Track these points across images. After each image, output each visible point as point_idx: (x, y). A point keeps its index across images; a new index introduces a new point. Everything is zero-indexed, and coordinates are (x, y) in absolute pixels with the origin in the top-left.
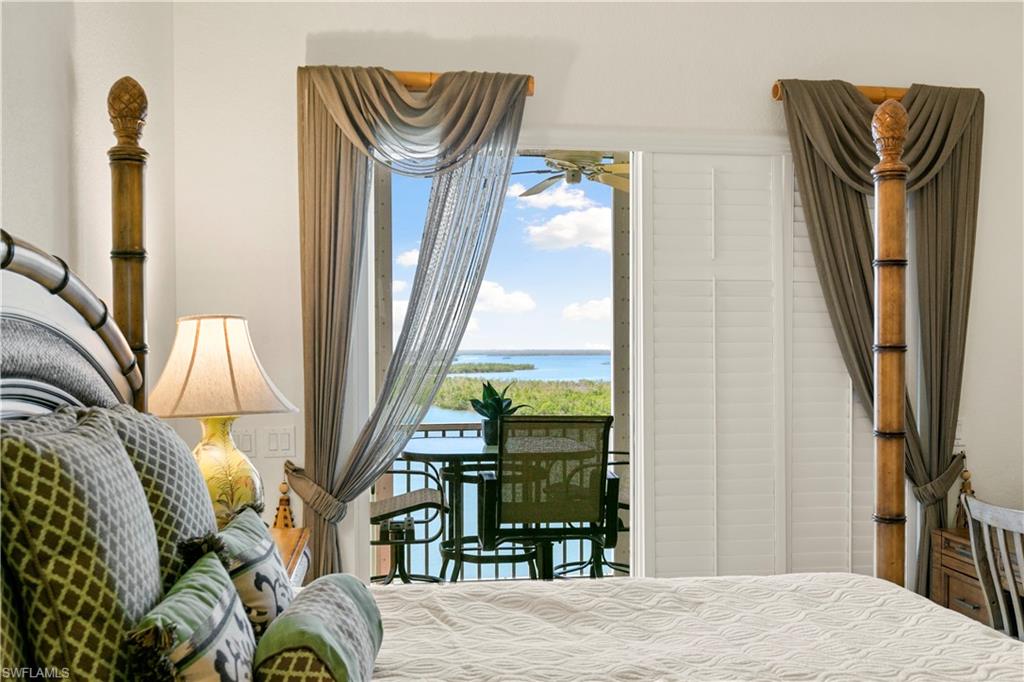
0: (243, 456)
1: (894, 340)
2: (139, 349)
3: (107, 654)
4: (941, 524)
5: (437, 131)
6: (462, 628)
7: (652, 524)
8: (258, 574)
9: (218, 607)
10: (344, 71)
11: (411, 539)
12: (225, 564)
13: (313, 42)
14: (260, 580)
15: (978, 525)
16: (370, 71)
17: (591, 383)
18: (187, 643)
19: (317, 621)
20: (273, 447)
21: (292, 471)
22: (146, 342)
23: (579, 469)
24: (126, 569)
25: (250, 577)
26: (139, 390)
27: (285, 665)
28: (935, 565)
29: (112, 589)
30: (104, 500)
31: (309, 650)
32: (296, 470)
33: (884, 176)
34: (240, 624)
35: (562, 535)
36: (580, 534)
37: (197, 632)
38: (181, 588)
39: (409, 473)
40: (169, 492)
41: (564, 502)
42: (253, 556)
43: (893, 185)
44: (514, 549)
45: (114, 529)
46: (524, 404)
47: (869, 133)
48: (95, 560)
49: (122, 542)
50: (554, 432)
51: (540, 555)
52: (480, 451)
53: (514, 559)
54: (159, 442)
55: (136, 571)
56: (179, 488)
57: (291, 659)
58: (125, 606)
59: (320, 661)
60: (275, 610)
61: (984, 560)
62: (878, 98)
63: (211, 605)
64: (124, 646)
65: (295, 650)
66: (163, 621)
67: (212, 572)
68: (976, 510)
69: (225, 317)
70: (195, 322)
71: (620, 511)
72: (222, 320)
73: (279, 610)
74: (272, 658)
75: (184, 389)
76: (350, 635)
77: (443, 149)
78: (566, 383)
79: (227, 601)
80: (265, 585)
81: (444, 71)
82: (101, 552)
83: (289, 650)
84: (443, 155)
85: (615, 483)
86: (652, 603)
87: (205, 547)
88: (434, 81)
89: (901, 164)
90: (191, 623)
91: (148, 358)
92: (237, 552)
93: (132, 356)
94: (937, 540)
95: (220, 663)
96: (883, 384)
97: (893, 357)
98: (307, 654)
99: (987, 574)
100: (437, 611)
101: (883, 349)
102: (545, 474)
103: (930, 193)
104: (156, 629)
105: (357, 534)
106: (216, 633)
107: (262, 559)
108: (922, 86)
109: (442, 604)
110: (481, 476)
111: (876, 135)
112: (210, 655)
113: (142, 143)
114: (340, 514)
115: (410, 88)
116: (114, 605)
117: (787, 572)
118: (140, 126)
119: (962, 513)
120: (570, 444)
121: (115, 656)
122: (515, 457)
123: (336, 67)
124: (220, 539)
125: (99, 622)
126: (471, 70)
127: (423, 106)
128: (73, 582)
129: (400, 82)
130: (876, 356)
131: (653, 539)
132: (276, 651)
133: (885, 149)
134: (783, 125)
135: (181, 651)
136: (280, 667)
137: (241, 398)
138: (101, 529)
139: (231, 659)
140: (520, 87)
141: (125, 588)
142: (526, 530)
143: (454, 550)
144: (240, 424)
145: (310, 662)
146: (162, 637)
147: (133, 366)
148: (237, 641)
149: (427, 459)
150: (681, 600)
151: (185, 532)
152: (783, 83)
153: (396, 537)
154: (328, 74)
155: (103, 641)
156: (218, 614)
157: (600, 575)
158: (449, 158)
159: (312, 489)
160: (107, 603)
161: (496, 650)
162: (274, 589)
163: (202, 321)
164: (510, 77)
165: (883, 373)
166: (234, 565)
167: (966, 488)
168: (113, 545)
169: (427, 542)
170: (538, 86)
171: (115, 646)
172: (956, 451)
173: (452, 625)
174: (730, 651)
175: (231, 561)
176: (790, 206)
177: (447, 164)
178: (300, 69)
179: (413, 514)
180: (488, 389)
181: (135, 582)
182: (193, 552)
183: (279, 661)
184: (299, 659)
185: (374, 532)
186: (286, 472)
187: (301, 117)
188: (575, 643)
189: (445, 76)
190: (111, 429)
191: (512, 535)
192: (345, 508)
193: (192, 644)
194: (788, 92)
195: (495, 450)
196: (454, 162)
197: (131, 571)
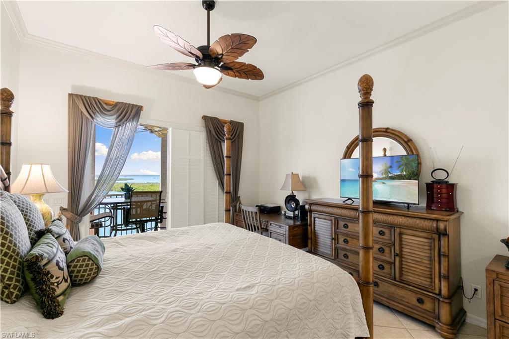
0: (47, 206)
1: (228, 173)
2: (8, 173)
3: (14, 267)
4: (236, 211)
5: (115, 117)
6: (126, 246)
7: (173, 216)
8: (64, 238)
9: (54, 248)
10: (85, 97)
11: (101, 226)
12: (54, 236)
13: (73, 87)
14: (64, 240)
15: (243, 210)
16: (93, 98)
17: (150, 183)
18: (46, 259)
19: (87, 248)
20: (56, 202)
21: (62, 209)
22: (11, 171)
23: (151, 205)
24: (20, 240)
25: (61, 239)
26: (8, 187)
27: (78, 261)
28: (235, 220)
29: (16, 247)
30: (12, 219)
31: (87, 256)
32: (64, 209)
33: (227, 139)
34: (61, 252)
35: (147, 221)
36: (151, 221)
37: (49, 256)
38: (40, 244)
39: (105, 208)
40: (30, 217)
41: (148, 213)
42: (62, 233)
43: (229, 141)
44: (132, 226)
45: (16, 228)
46: (136, 188)
47: (224, 130)
48: (9, 238)
49: (19, 232)
50: (149, 195)
51: (141, 227)
52: (123, 201)
53: (132, 229)
54: (25, 202)
55: (24, 240)
56: (33, 215)
57: (80, 260)
58: (20, 251)
59: (90, 259)
60: (69, 248)
61: (244, 218)
62: (225, 122)
63: (52, 248)
64: (20, 263)
65: (82, 257)
66: (38, 254)
67: (49, 239)
68: (243, 207)
69: (42, 164)
70: (30, 165)
71: (164, 214)
72: (40, 165)
73: (71, 248)
74: (74, 260)
75: (25, 186)
76: (97, 251)
77: (116, 121)
78: (143, 183)
79: (57, 246)
80: (66, 241)
81: (117, 101)
82: (11, 235)
83: (80, 257)
84: (117, 123)
85: (162, 207)
86: (177, 233)
87: (46, 232)
88: (114, 103)
89: (230, 137)
90: (47, 253)
91: (11, 176)
92: (57, 232)
93: (6, 176)
94: (235, 214)
95: (57, 264)
96: (226, 182)
97: (228, 176)
98: (86, 257)
99: (245, 220)
100: (118, 243)
101: (226, 175)
102: (142, 206)
103: (234, 143)
104: (37, 256)
105: (85, 227)
106: (55, 255)
107: (64, 234)
108: (233, 121)
109: (119, 241)
110: (124, 208)
111: (225, 130)
112: (54, 261)
113: (11, 109)
114: (80, 221)
115: (106, 104)
116: (16, 251)
117: (205, 224)
118: (11, 104)
119: (240, 208)
120: (149, 198)
121: (17, 267)
122: (135, 202)
123: (82, 95)
124: (51, 229)
125: (11, 257)
126: (125, 102)
127: (111, 109)
128: (9, 243)
129: (103, 102)
130: (225, 176)
131: (173, 220)
132: (75, 258)
133: (227, 133)
134: (204, 125)
135: (45, 261)
136: (76, 262)
137: (48, 188)
138: (11, 228)
139: (61, 262)
140: (139, 109)
141: (20, 246)
142: (136, 221)
143: (114, 228)
144: (45, 196)
145: (87, 259)
146: (38, 258)
147: (6, 179)
148: (61, 257)
149: (106, 204)
150: (183, 232)
151: (36, 228)
152: (204, 116)
153: (96, 226)
154: (80, 97)
155: (12, 262)
156: (55, 250)
157: (157, 230)
158: (118, 124)
159: (70, 214)
160: (14, 251)
161: (138, 250)
162: (69, 242)
163: (33, 165)
164: (137, 105)
165: (226, 180)
166: (56, 236)
167: (240, 203)
168: (16, 233)
169: (105, 227)
170: (144, 109)
171: (17, 264)
172: (238, 196)
173: (123, 246)
174: (197, 242)
175: (55, 235)
176: (205, 143)
177: (118, 125)
178: (69, 94)
179: (100, 220)
180: (126, 185)
181: (23, 244)
182: (40, 234)
183: (76, 260)
184: (83, 259)
185: (89, 225)
186: (60, 210)
187: (69, 108)
188: (158, 245)
189: (118, 102)
190: (9, 198)
191: (132, 223)
192: (82, 219)
193: (48, 259)
194: (205, 118)
195: (129, 201)
196: (120, 125)
197: (22, 240)
